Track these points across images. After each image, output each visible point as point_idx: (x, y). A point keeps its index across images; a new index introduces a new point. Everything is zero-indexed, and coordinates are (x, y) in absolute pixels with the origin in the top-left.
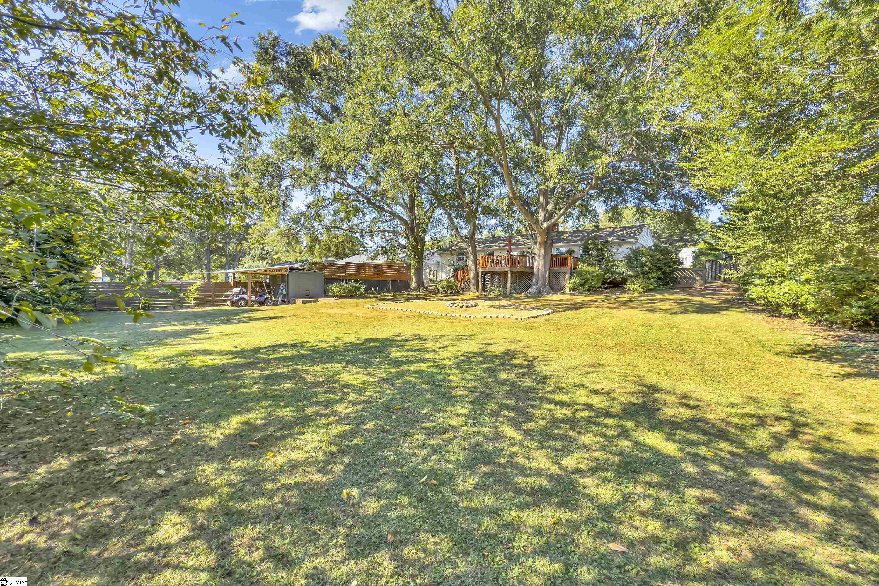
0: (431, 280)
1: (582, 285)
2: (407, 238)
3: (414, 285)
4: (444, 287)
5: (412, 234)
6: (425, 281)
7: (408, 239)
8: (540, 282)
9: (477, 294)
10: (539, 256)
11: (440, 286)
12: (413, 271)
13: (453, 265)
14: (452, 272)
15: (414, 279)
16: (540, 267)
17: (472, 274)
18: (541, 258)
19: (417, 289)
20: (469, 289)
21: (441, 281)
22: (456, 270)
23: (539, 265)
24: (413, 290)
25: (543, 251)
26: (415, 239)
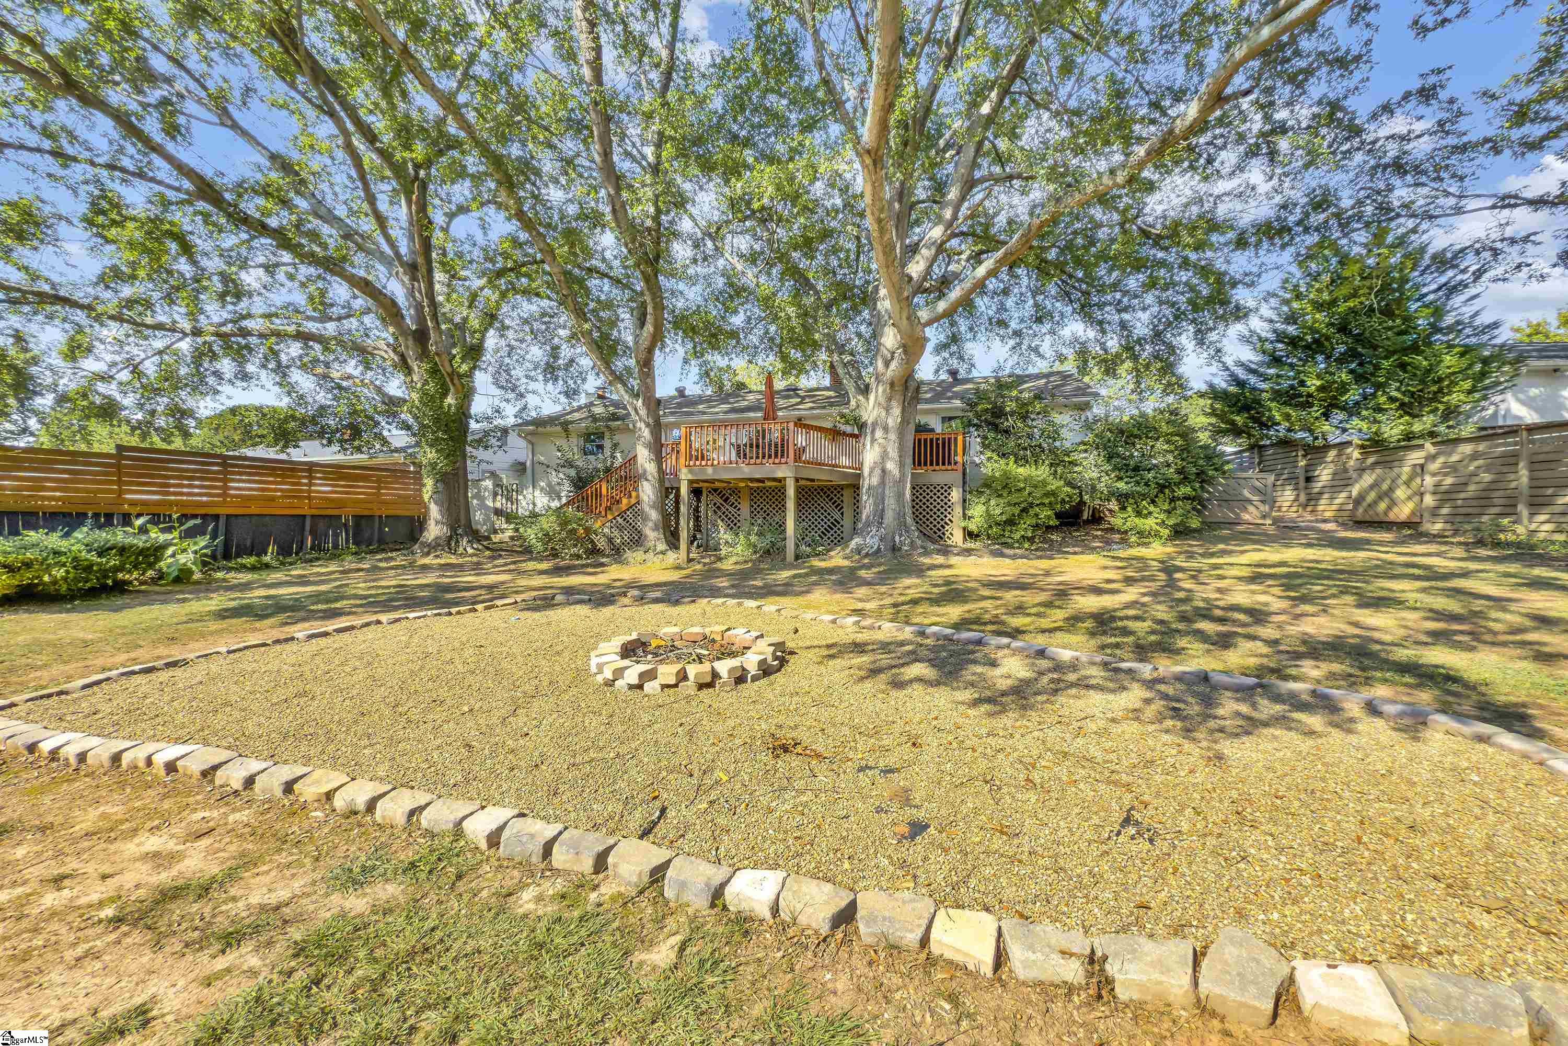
0: (498, 512)
1: (1011, 522)
2: (404, 365)
3: (434, 530)
4: (547, 537)
5: (424, 354)
6: (478, 516)
7: (409, 371)
8: (889, 516)
9: (672, 557)
10: (886, 429)
11: (531, 534)
12: (429, 483)
13: (570, 464)
14: (566, 491)
15: (434, 511)
16: (891, 466)
17: (647, 492)
18: (893, 436)
19: (449, 543)
20: (638, 541)
21: (534, 515)
22: (580, 483)
23: (884, 456)
24: (431, 548)
25: (897, 411)
26: (434, 372)
